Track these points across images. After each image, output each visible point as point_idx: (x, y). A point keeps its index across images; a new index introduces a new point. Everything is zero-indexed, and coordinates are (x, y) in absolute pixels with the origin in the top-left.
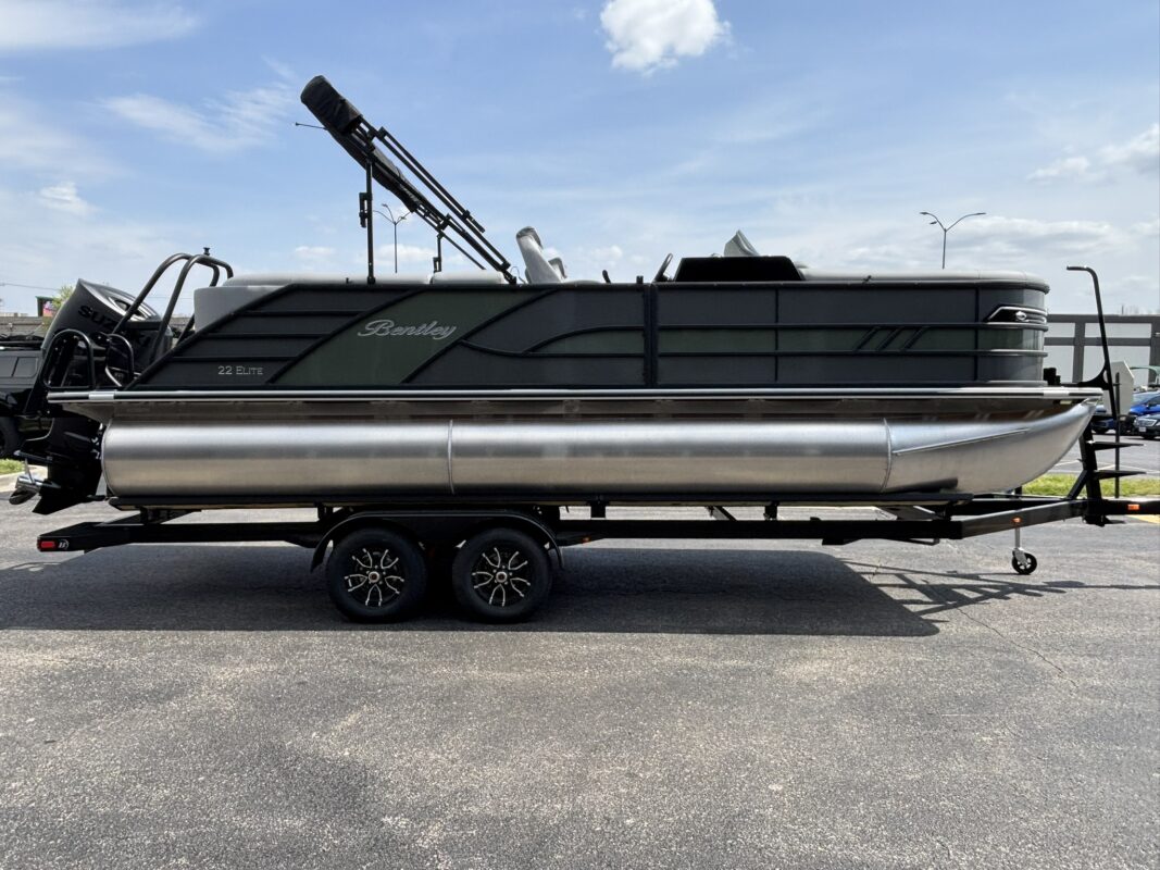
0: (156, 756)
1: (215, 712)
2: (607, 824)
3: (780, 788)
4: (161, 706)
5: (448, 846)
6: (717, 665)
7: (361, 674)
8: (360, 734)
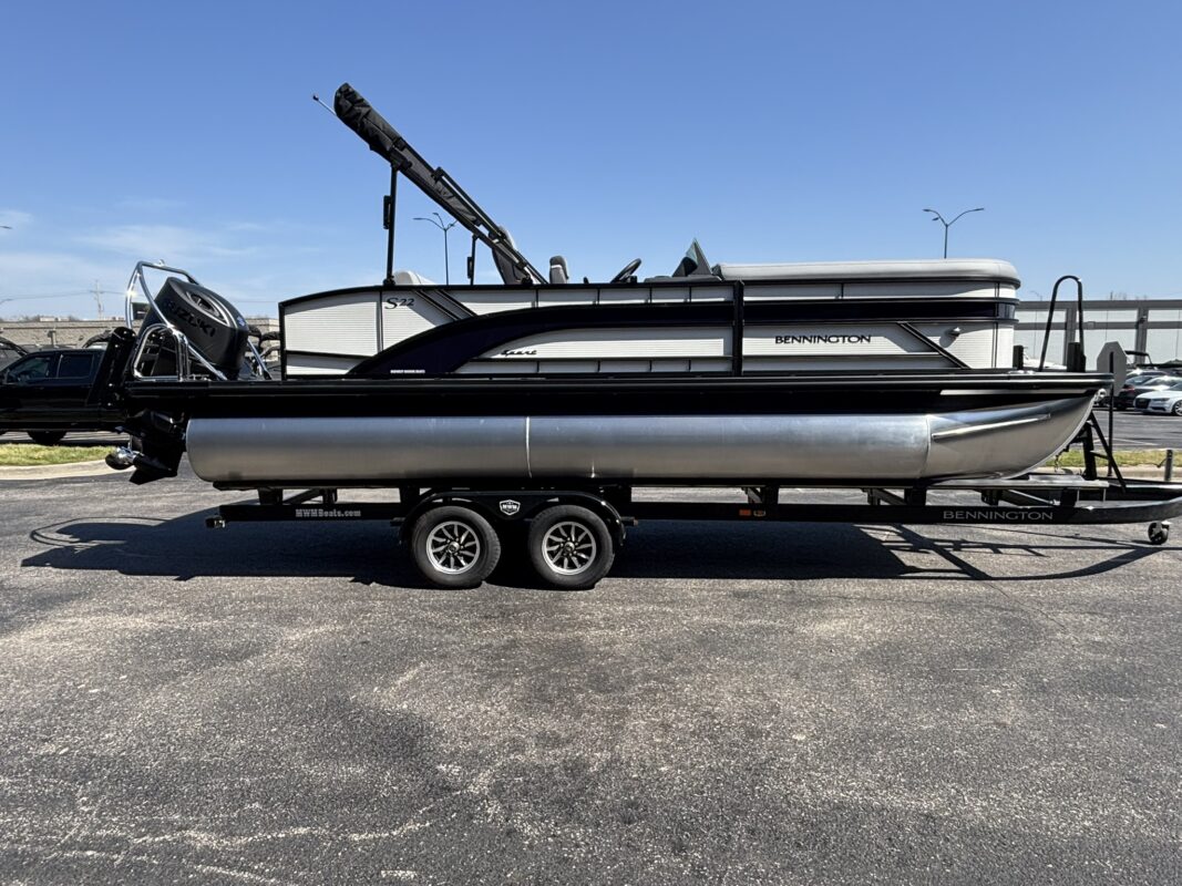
0: (233, 709)
1: (287, 669)
2: (643, 772)
3: (804, 737)
4: (239, 664)
5: (498, 790)
6: (743, 624)
7: (418, 633)
8: (417, 688)
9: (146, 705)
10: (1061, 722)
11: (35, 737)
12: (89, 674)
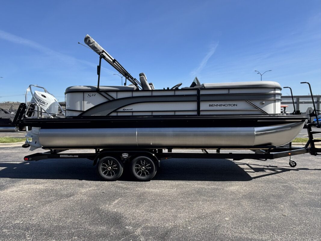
0: (68, 211)
1: (82, 200)
2: (183, 229)
3: (228, 219)
4: (68, 198)
5: (143, 234)
6: (209, 187)
7: (118, 190)
8: (119, 205)
9: (44, 209)
10: (301, 215)
11: (13, 218)
12: (27, 201)
